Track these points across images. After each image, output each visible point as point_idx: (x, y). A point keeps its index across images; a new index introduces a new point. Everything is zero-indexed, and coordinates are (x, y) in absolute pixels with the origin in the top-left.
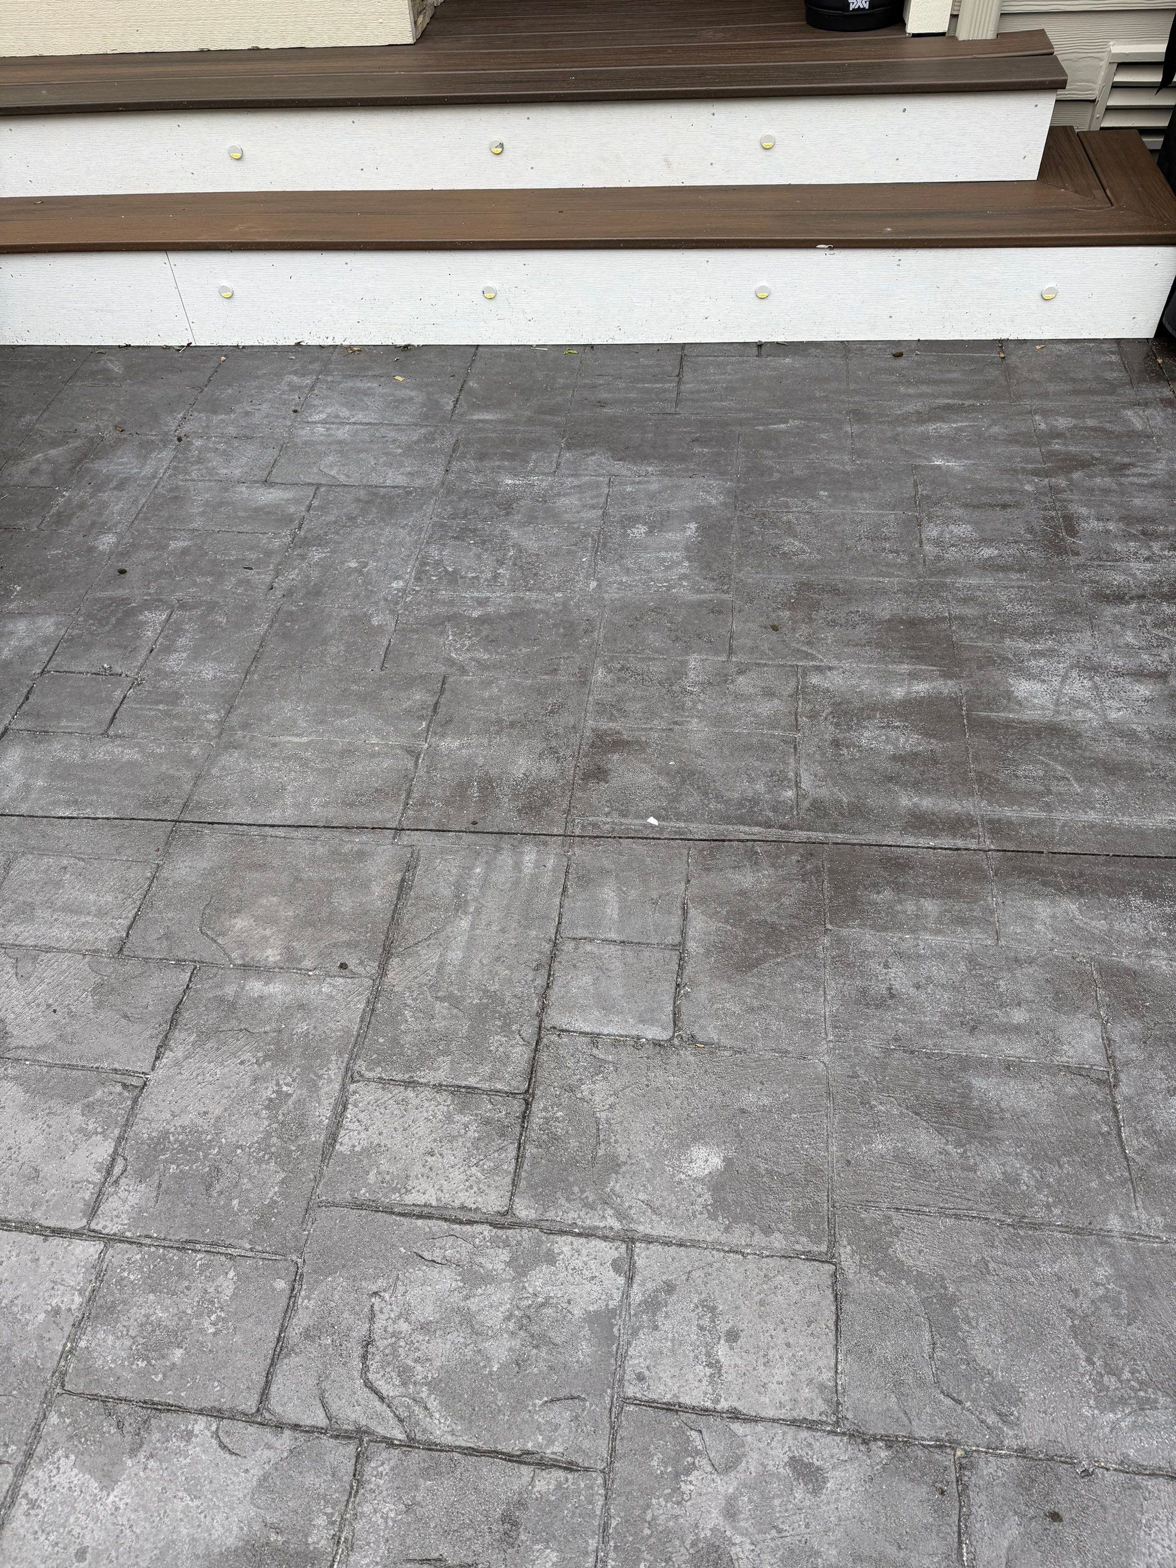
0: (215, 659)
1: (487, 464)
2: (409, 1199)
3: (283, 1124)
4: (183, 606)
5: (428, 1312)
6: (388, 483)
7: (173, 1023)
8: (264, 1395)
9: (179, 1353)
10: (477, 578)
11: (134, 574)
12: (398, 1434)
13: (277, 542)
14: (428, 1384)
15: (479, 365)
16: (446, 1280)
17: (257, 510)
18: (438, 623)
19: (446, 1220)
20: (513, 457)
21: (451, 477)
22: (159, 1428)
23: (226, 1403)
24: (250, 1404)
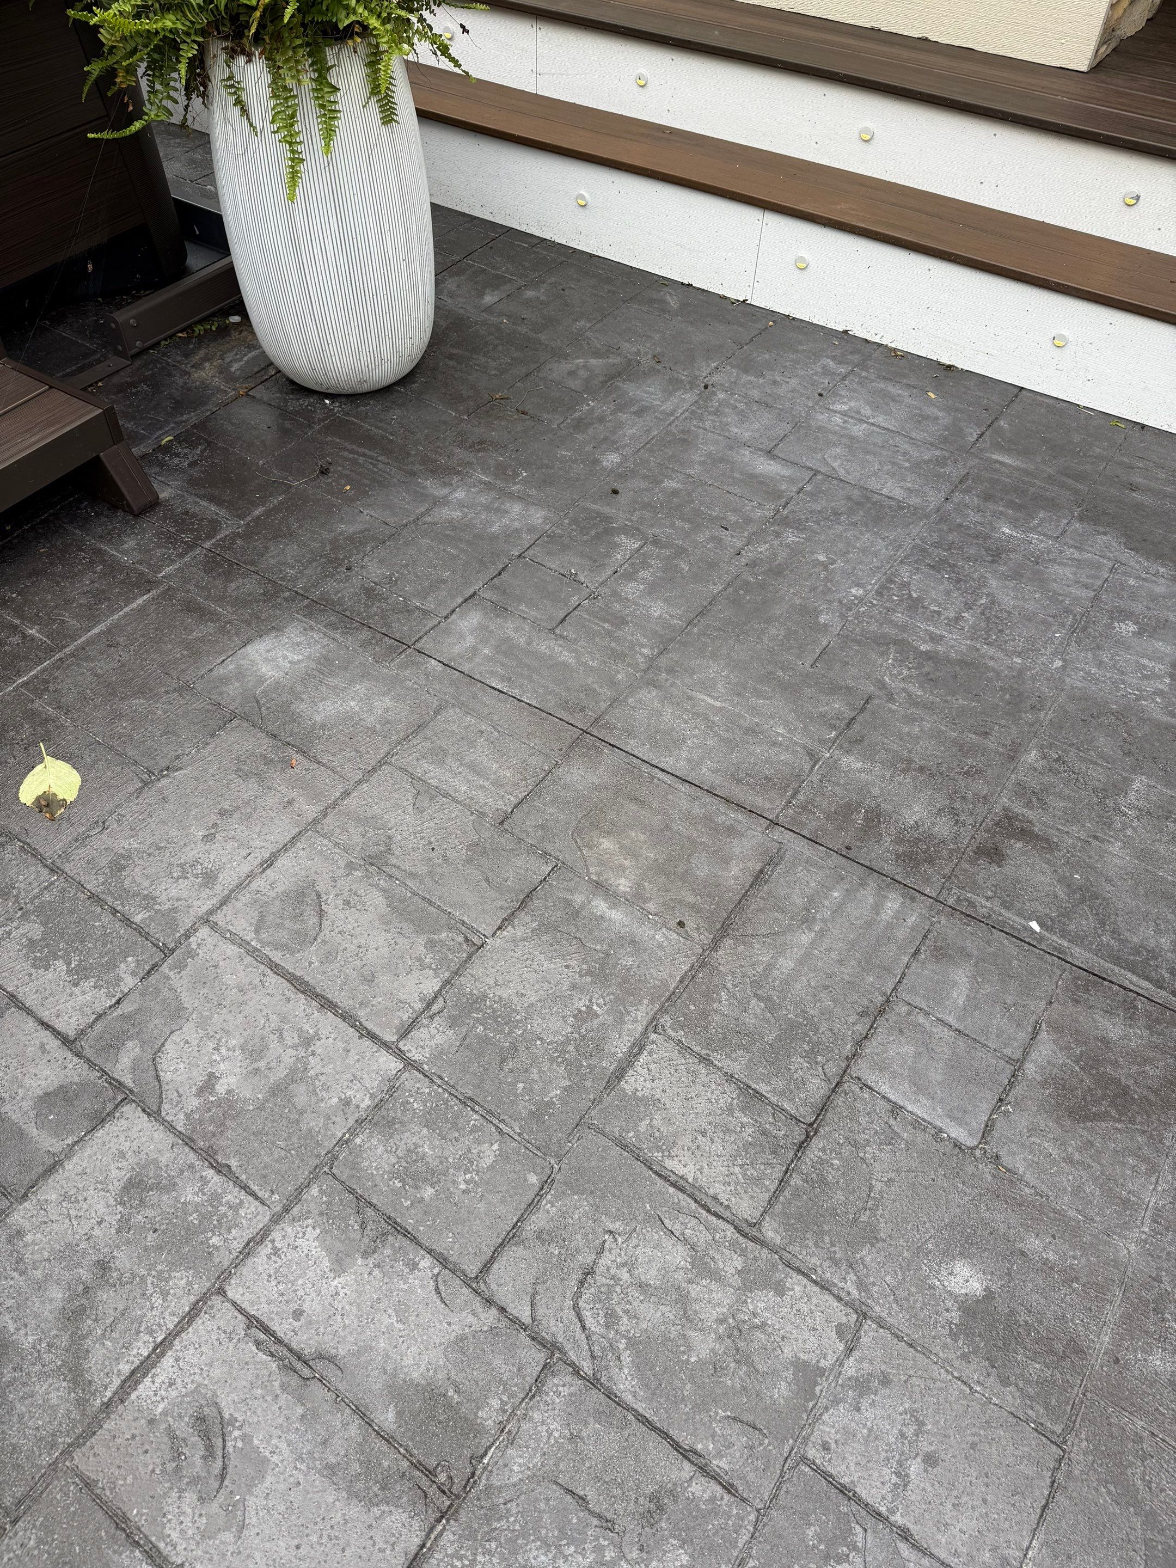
0: (666, 601)
1: (990, 505)
2: (669, 1164)
3: (583, 1038)
4: (656, 542)
5: (651, 1275)
6: (885, 491)
7: (523, 904)
8: (486, 1267)
9: (430, 1191)
10: (939, 613)
11: (624, 498)
12: (587, 1367)
13: (759, 513)
14: (628, 1339)
15: (1016, 407)
16: (678, 1256)
17: (752, 476)
18: (882, 642)
19: (696, 1201)
20: (1019, 508)
21: (949, 506)
22: (393, 1246)
23: (453, 1256)
24: (472, 1268)
